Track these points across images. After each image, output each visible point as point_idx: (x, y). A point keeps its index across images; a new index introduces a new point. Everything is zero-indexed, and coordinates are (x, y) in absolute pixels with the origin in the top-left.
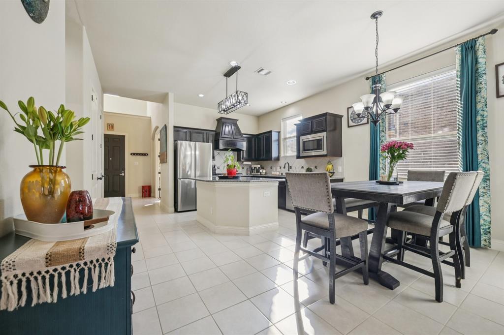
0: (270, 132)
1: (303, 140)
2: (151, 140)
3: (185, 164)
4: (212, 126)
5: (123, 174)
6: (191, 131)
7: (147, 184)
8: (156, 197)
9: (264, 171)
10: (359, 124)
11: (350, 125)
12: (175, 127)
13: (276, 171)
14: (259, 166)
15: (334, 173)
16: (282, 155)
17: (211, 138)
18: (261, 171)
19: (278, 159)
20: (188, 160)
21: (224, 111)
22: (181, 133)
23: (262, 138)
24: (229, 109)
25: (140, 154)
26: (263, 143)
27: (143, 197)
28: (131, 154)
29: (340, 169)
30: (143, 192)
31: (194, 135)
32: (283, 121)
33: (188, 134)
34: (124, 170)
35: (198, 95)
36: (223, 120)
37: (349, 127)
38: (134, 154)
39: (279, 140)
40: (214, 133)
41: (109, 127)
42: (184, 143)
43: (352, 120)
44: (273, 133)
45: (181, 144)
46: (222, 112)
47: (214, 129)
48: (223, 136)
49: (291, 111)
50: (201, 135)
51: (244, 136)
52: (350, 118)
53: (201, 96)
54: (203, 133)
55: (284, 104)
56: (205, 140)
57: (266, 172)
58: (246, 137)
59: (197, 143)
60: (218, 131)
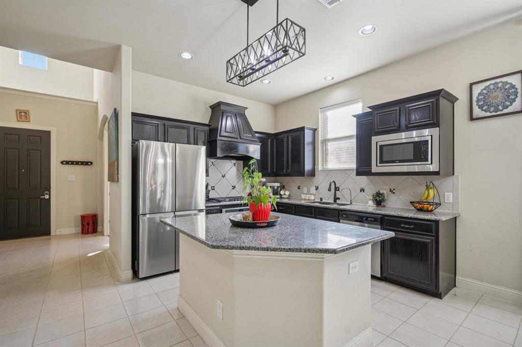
0: (302, 129)
1: (379, 144)
2: (98, 140)
3: (155, 183)
4: (202, 116)
5: (47, 197)
6: (167, 123)
7: (89, 211)
8: (105, 234)
9: (287, 193)
10: (499, 113)
11: (474, 117)
12: (134, 114)
13: (308, 193)
14: (279, 184)
15: (440, 204)
16: (320, 167)
17: (202, 136)
18: (282, 192)
19: (313, 174)
20: (160, 178)
21: (241, 78)
22: (147, 127)
23: (285, 140)
24: (254, 71)
25: (77, 163)
26: (288, 147)
27: (82, 233)
28: (62, 163)
29: (449, 197)
30: (83, 225)
31: (172, 131)
32: (322, 112)
33: (161, 129)
34: (48, 188)
35: (179, 55)
36: (223, 107)
37: (472, 119)
38: (67, 163)
39: (314, 143)
40: (207, 128)
41: (21, 116)
42: (153, 144)
43: (480, 107)
44: (306, 131)
45: (148, 148)
46: (235, 80)
47: (207, 122)
48: (223, 134)
49: (339, 95)
50: (185, 131)
51: (257, 135)
52: (474, 104)
53: (186, 56)
54: (188, 129)
55: (329, 82)
56: (192, 140)
57: (289, 195)
58: (259, 138)
59: (177, 144)
60: (213, 126)
